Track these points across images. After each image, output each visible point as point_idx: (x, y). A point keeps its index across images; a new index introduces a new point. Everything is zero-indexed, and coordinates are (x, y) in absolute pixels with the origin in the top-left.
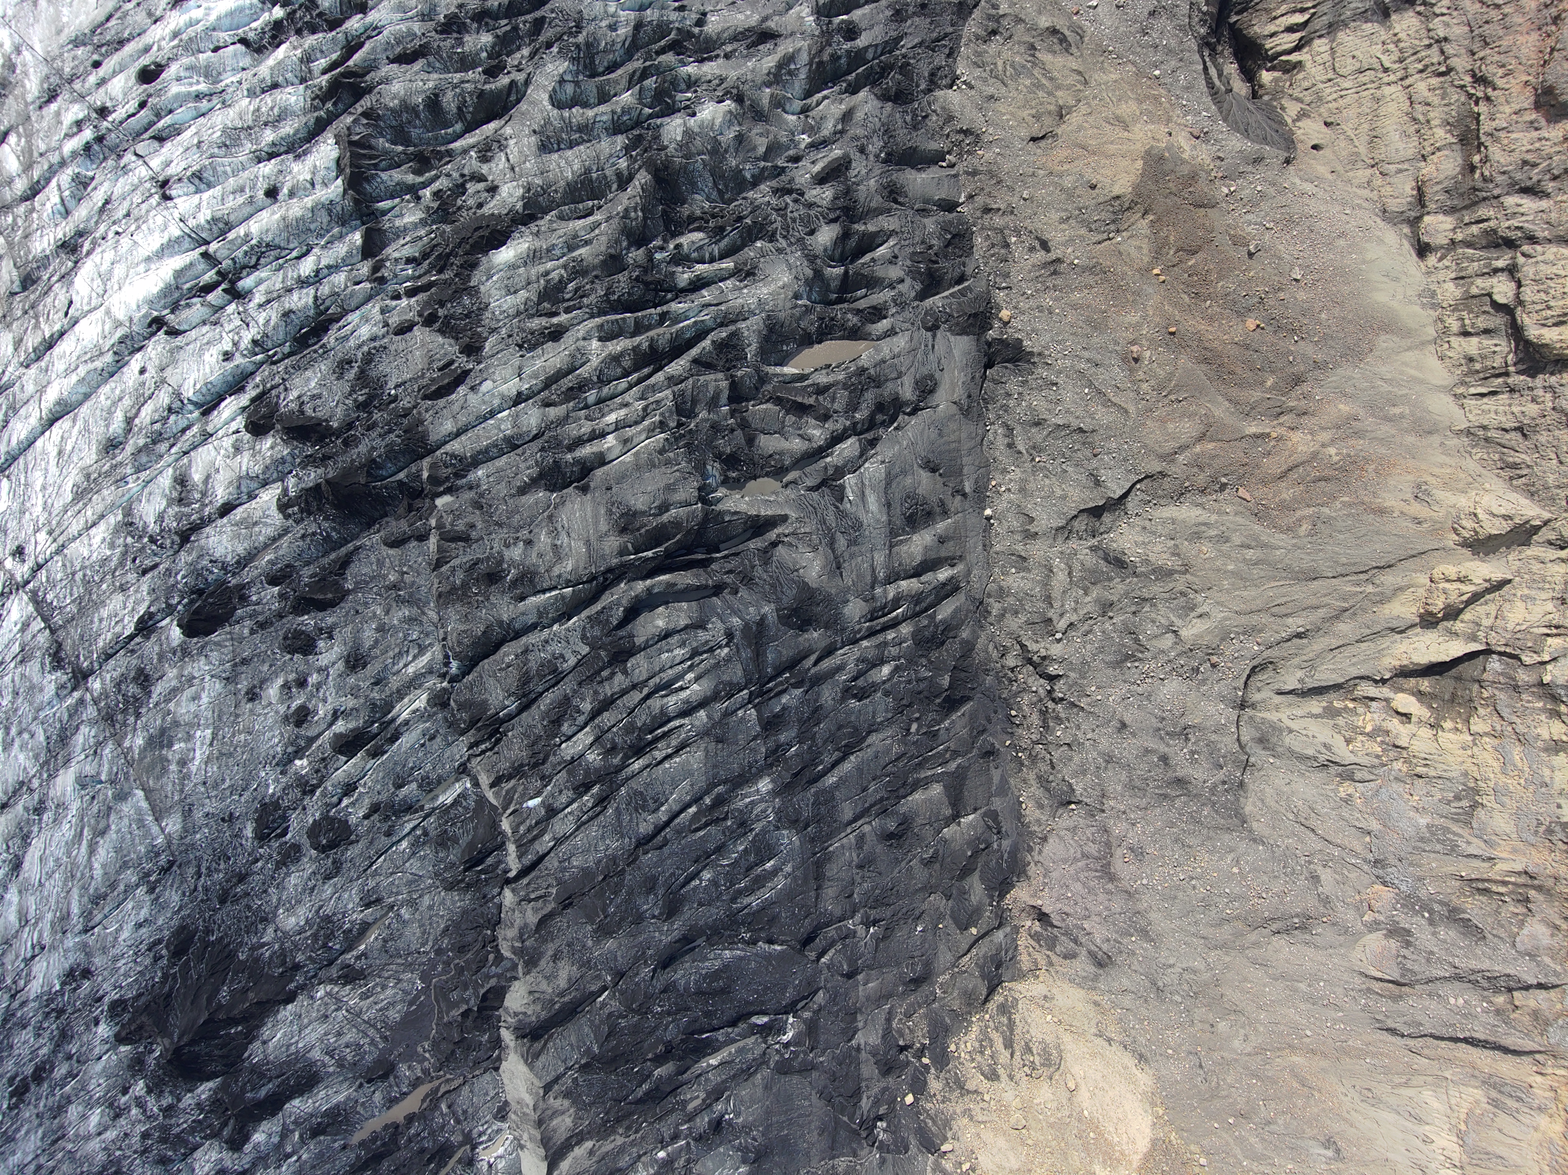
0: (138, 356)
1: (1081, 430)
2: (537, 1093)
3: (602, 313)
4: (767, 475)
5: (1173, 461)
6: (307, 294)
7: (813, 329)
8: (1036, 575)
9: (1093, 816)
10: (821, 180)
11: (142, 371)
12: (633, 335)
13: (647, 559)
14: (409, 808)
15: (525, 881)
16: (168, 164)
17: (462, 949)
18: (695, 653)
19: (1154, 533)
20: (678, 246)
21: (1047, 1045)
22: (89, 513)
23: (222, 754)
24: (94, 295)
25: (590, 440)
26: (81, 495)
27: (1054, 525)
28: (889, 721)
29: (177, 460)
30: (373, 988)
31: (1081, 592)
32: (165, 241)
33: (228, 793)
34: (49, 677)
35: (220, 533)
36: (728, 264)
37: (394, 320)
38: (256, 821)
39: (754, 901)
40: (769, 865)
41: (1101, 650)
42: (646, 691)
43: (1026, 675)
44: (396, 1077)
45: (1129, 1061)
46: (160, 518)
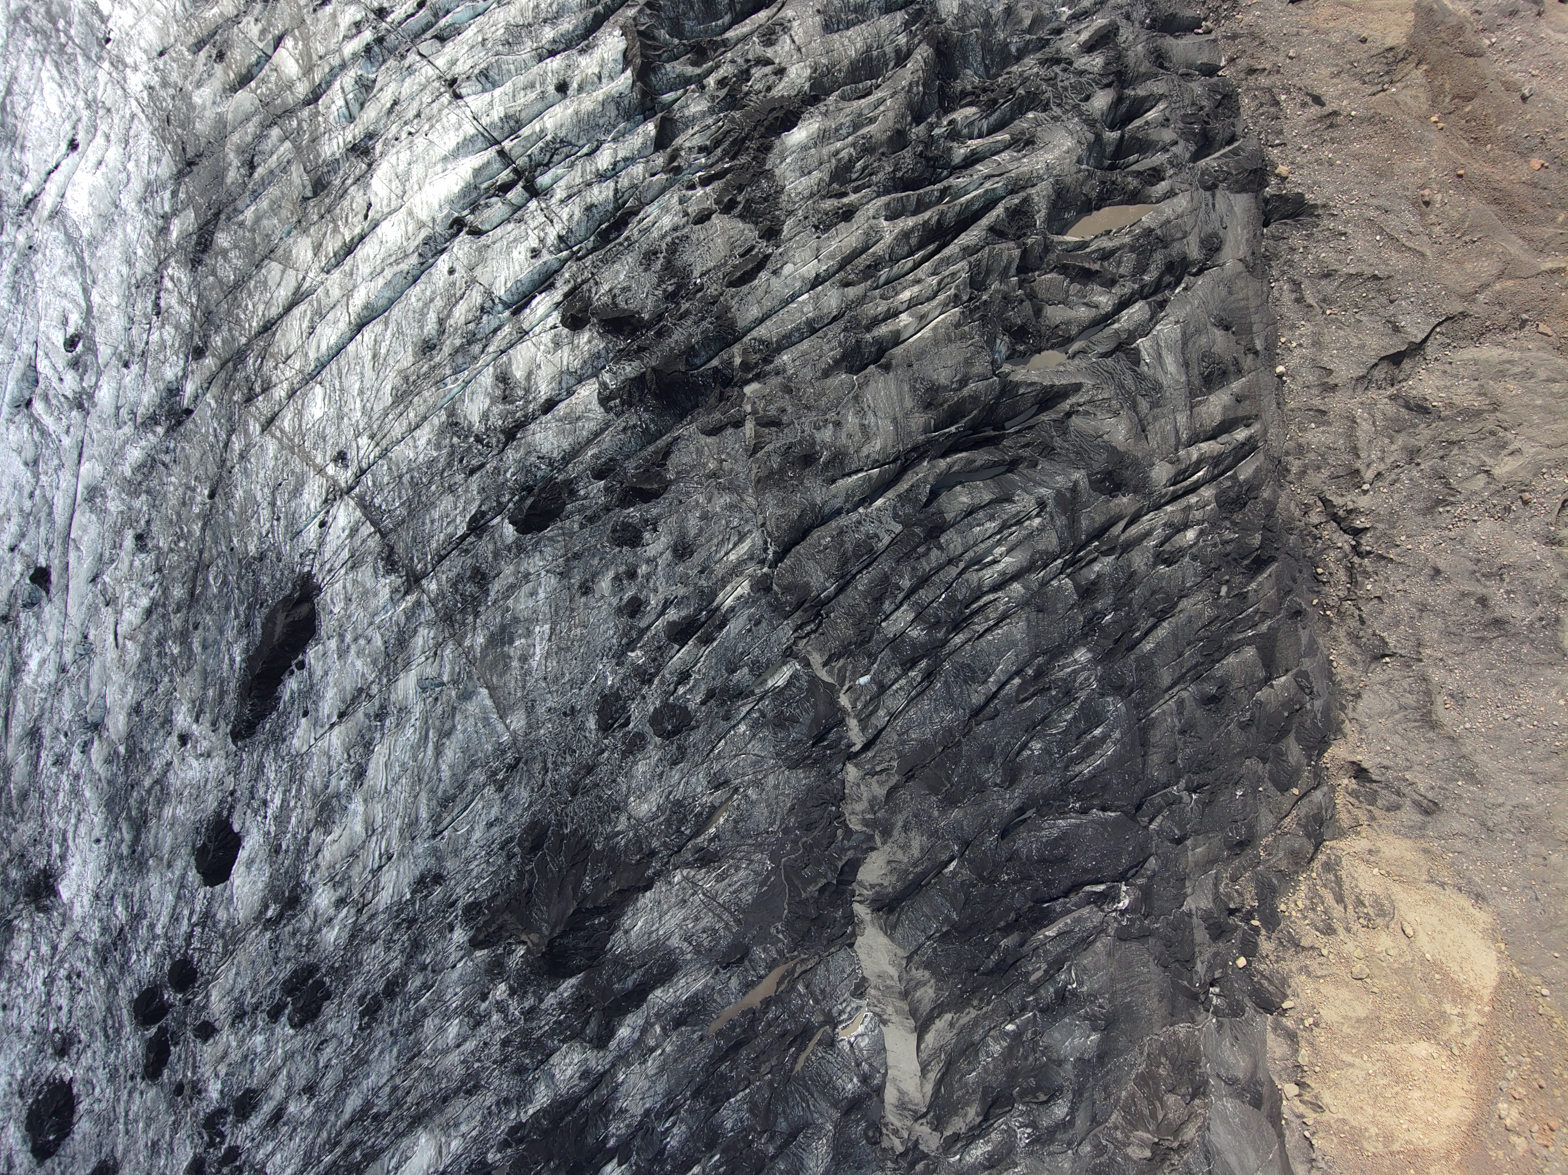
0: (445, 256)
1: (1375, 277)
2: (900, 964)
3: (886, 192)
4: (1052, 347)
5: (1474, 300)
6: (608, 187)
7: (1094, 195)
8: (1338, 427)
9: (1410, 666)
10: (1089, 48)
11: (451, 271)
12: (914, 213)
13: (950, 435)
14: (741, 694)
15: (870, 754)
16: (454, 62)
17: (808, 827)
18: (1004, 526)
19: (1456, 376)
20: (951, 122)
21: (1378, 897)
22: (412, 415)
23: (560, 649)
24: (393, 197)
25: (885, 320)
26: (401, 398)
27: (1355, 375)
28: (1199, 586)
29: (495, 359)
30: (728, 869)
31: (1387, 441)
32: (460, 139)
33: (568, 687)
34: (383, 581)
35: (546, 429)
36: (1003, 136)
37: (693, 209)
38: (598, 713)
39: (1086, 769)
40: (1097, 732)
41: (1410, 498)
42: (962, 565)
43: (1330, 531)
44: (751, 961)
45: (1466, 902)
46: (485, 416)
